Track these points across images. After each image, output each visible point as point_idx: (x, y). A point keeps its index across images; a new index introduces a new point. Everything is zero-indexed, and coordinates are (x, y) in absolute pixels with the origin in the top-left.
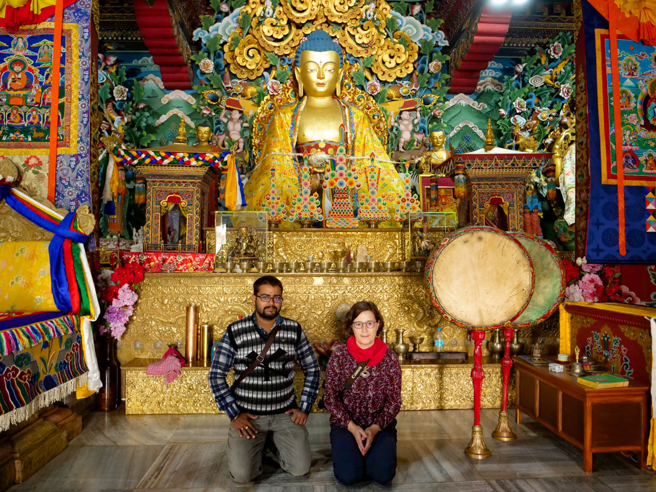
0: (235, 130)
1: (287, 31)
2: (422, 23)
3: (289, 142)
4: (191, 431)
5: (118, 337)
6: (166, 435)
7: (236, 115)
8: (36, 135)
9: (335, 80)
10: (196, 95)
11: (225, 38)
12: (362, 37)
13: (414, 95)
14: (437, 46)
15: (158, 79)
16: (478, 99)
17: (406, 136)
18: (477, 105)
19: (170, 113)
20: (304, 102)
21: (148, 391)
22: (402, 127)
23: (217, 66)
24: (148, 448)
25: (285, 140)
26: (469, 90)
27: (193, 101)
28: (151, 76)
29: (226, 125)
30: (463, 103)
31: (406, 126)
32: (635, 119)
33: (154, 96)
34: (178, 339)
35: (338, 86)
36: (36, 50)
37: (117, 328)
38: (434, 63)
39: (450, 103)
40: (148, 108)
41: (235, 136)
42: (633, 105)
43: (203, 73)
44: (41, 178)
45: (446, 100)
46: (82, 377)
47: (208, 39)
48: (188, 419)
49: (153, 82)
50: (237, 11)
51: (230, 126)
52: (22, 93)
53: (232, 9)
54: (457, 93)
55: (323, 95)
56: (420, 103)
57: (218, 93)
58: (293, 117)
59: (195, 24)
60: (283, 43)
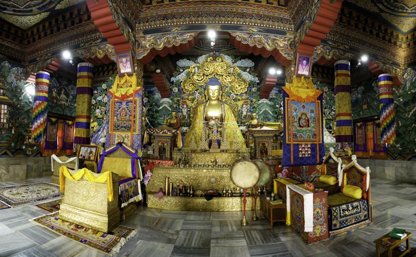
0: (185, 111)
1: (202, 78)
2: (250, 74)
3: (202, 117)
4: (166, 215)
5: (146, 185)
6: (159, 215)
7: (185, 106)
8: (128, 129)
9: (219, 95)
10: (171, 99)
11: (182, 80)
12: (229, 79)
13: (248, 99)
14: (255, 82)
15: (159, 94)
16: (270, 100)
17: (245, 113)
18: (270, 103)
19: (163, 106)
20: (208, 103)
21: (154, 201)
22: (243, 110)
23: (179, 90)
24: (154, 217)
25: (201, 116)
26: (267, 98)
27: (171, 101)
28: (157, 93)
29: (182, 109)
30: (265, 102)
31: (245, 110)
32: (296, 124)
33: (158, 100)
34: (162, 186)
35: (220, 97)
36: (128, 105)
37: (146, 182)
38: (254, 88)
39: (260, 102)
40: (156, 104)
41: (185, 114)
42: (296, 120)
43: (174, 92)
44: (128, 140)
45: (259, 100)
46: (138, 196)
47: (176, 80)
48: (165, 211)
49: (158, 96)
50: (185, 71)
51: (183, 110)
52: (124, 117)
53: (184, 70)
54: (263, 98)
55: (215, 100)
56: (249, 102)
57: (179, 99)
58: (204, 108)
59: (172, 76)
60: (201, 81)
